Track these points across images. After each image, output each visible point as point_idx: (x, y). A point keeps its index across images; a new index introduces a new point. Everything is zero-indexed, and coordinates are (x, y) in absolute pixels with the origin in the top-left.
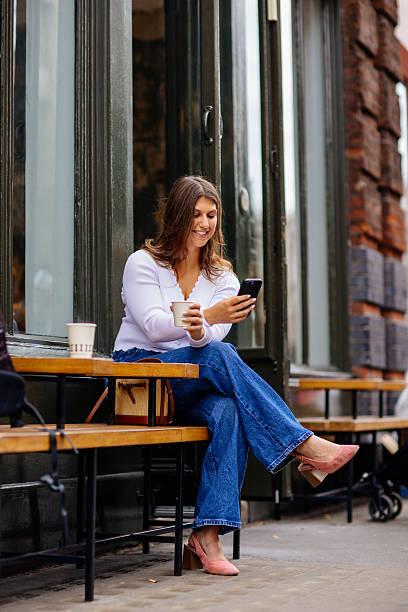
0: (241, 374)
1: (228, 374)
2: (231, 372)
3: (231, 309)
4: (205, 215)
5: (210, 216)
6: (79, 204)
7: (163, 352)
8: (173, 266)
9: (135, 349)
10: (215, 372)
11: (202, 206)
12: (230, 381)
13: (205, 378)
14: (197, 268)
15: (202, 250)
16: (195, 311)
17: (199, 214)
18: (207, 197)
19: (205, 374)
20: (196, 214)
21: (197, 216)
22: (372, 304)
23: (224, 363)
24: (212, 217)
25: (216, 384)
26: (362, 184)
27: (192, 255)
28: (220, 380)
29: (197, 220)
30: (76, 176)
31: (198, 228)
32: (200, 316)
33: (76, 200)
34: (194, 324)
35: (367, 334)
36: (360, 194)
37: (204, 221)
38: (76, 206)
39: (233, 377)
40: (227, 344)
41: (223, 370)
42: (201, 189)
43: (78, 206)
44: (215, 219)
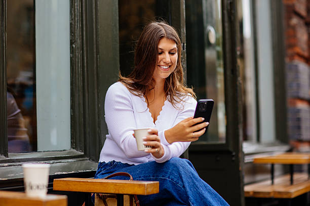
0: (194, 186)
1: (184, 187)
2: (186, 185)
3: (188, 130)
4: (167, 53)
5: (171, 53)
6: (74, 46)
7: (136, 164)
8: (144, 94)
9: (114, 161)
10: (174, 185)
11: (164, 45)
12: (186, 192)
13: (165, 190)
14: (164, 95)
15: (167, 80)
16: (154, 137)
17: (162, 52)
18: (168, 38)
19: (165, 186)
20: (160, 51)
21: (160, 54)
22: (302, 99)
23: (181, 177)
24: (173, 54)
25: (175, 194)
26: (295, 21)
27: (159, 85)
28: (178, 191)
29: (160, 57)
30: (71, 24)
31: (162, 63)
32: (158, 141)
33: (71, 43)
34: (153, 147)
35: (299, 120)
36: (294, 28)
37: (167, 57)
38: (72, 48)
39: (188, 189)
40: (184, 160)
41: (180, 183)
42: (163, 31)
43: (73, 47)
44: (176, 56)
